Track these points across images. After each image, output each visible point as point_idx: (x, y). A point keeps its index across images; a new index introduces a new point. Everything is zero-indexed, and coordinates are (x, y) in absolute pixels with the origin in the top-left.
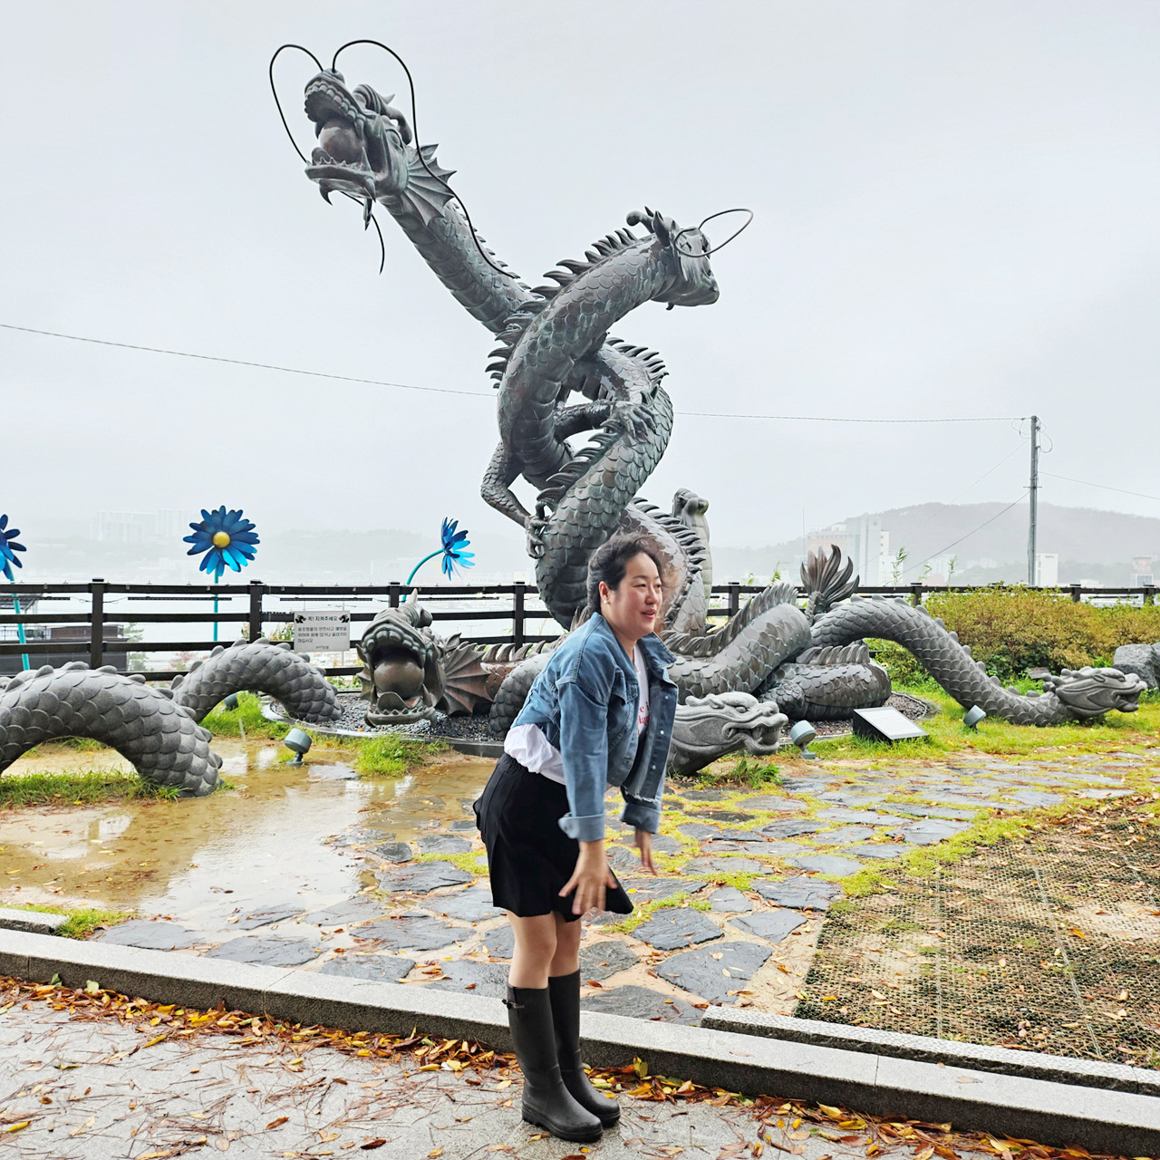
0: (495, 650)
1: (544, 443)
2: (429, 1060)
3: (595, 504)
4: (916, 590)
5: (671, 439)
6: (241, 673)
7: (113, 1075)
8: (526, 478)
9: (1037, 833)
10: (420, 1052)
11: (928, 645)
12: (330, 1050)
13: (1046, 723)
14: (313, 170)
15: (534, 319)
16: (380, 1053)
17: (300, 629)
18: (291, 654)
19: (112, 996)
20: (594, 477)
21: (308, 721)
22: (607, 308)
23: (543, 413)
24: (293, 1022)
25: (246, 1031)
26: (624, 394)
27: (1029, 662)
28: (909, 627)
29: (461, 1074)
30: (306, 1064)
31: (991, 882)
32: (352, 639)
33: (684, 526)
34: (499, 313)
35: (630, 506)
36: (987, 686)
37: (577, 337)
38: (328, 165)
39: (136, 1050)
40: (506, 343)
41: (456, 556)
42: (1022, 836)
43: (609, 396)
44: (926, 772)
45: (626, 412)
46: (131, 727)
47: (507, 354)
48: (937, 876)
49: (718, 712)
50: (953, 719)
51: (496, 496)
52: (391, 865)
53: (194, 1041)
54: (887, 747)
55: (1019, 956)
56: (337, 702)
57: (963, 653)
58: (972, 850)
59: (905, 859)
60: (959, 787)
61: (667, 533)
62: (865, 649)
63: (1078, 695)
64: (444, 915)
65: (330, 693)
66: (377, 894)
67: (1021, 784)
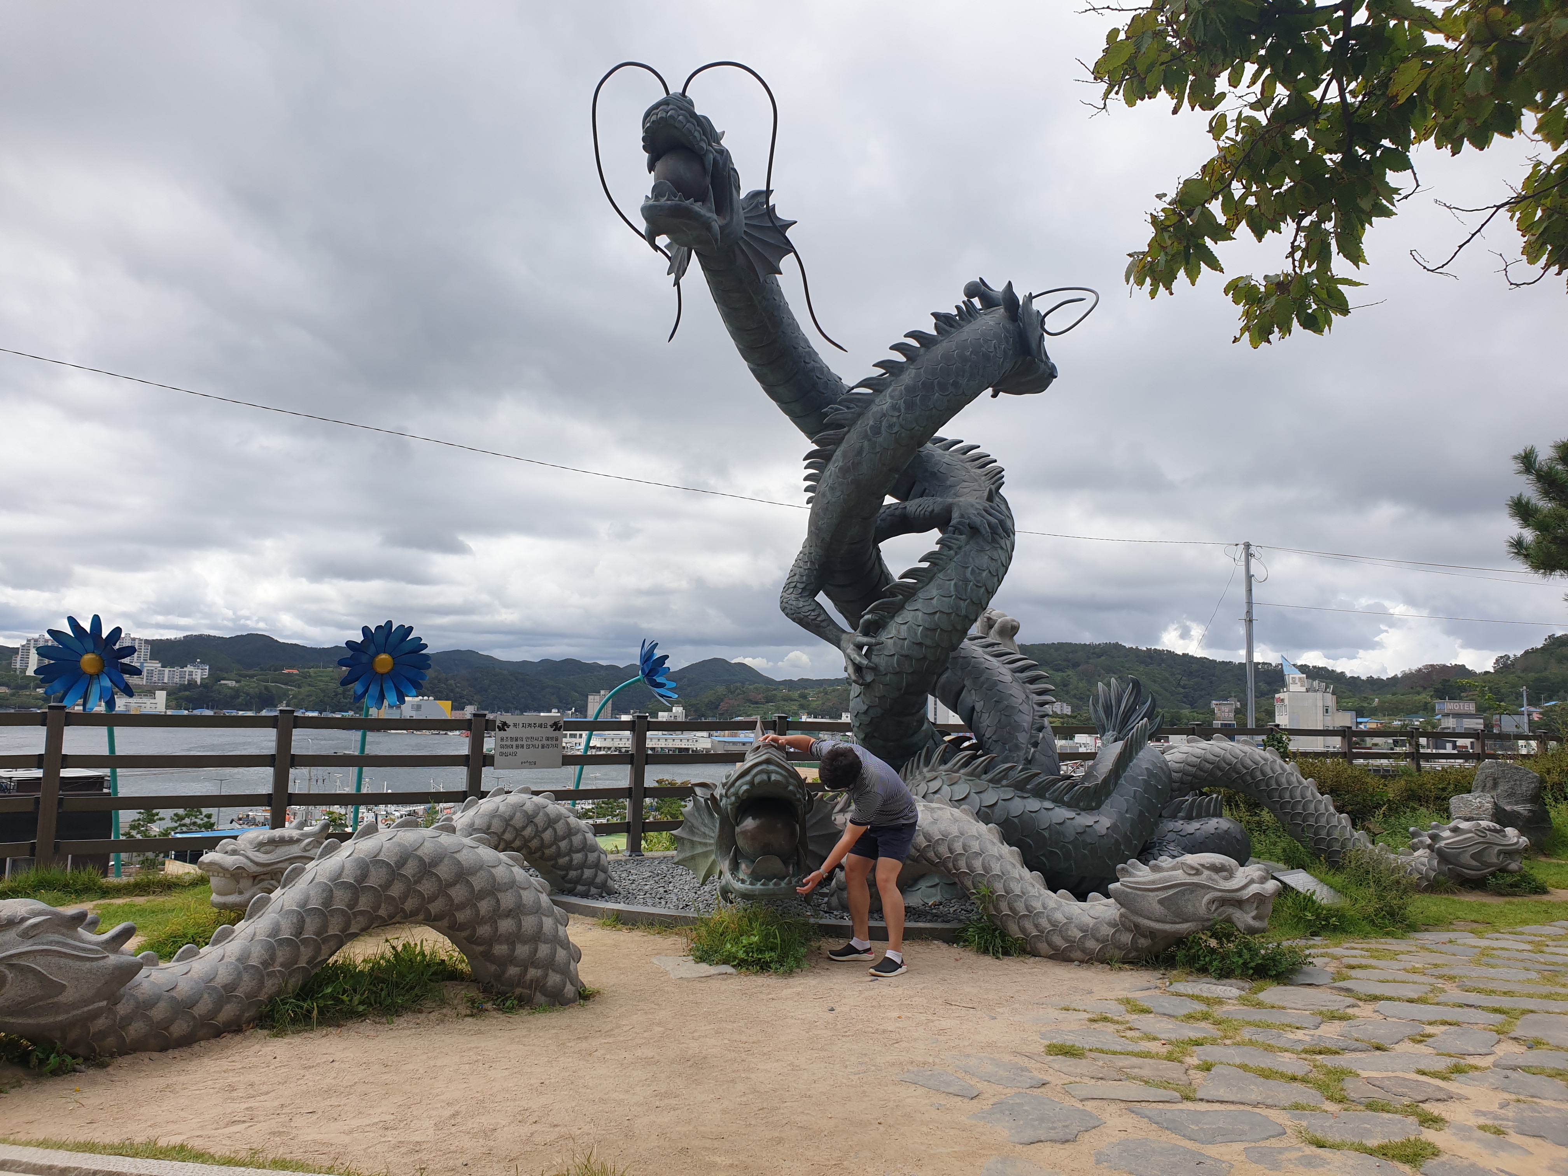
1: (865, 547)
11: (1287, 795)
14: (649, 207)
28: (1263, 773)
38: (675, 201)
45: (975, 511)
49: (1195, 879)
51: (802, 609)
57: (1326, 804)
63: (1460, 853)
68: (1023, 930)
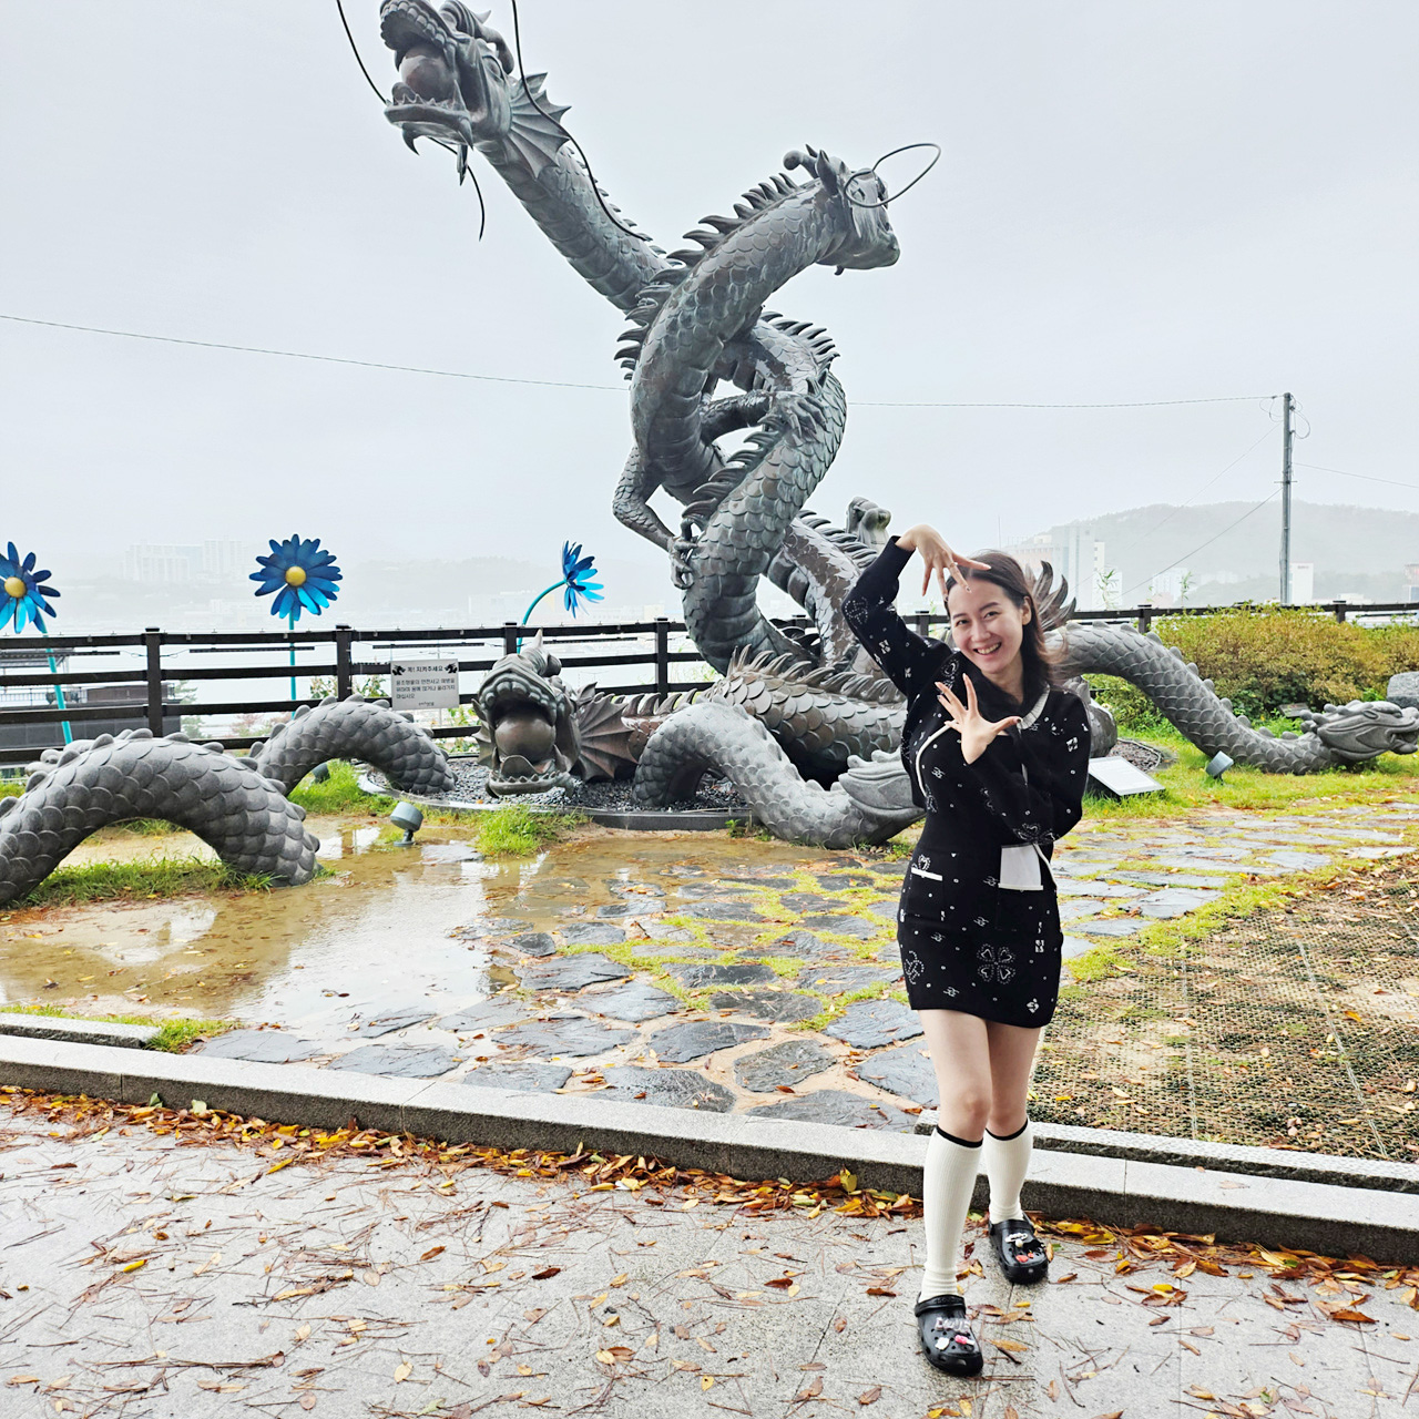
0: (636, 702)
1: (690, 446)
2: (601, 1179)
3: (753, 520)
4: (1145, 614)
5: (845, 436)
6: (332, 738)
7: (237, 1206)
8: (666, 490)
9: (1299, 902)
10: (589, 1170)
11: (1162, 681)
12: (485, 1171)
13: (1306, 770)
14: (395, 111)
15: (673, 292)
16: (543, 1172)
17: (398, 683)
18: (390, 713)
19: (223, 1117)
20: (751, 487)
21: (415, 793)
22: (763, 276)
23: (685, 409)
24: (438, 1141)
25: (384, 1151)
26: (785, 382)
27: (1283, 697)
28: (1138, 660)
29: (639, 1193)
30: (458, 1186)
31: (1247, 960)
32: (461, 693)
33: (861, 544)
34: (627, 285)
35: (796, 522)
36: (1234, 728)
37: (726, 313)
38: (413, 104)
39: (259, 1177)
40: (639, 323)
41: (581, 588)
42: (1283, 906)
43: (766, 385)
44: (1163, 832)
45: (789, 405)
46: (210, 805)
47: (640, 336)
48: (1183, 954)
50: (1193, 768)
51: (631, 514)
52: (532, 960)
53: (325, 1165)
54: (1115, 804)
55: (1284, 1045)
56: (449, 769)
57: (1205, 688)
58: (1224, 923)
59: (1143, 936)
60: (1204, 850)
61: (841, 553)
62: (1085, 688)
63: (1344, 735)
64: (601, 1015)
65: (440, 759)
66: (519, 993)
67: (1278, 843)
68: (772, 817)
